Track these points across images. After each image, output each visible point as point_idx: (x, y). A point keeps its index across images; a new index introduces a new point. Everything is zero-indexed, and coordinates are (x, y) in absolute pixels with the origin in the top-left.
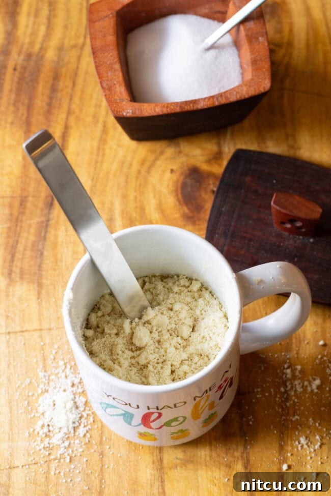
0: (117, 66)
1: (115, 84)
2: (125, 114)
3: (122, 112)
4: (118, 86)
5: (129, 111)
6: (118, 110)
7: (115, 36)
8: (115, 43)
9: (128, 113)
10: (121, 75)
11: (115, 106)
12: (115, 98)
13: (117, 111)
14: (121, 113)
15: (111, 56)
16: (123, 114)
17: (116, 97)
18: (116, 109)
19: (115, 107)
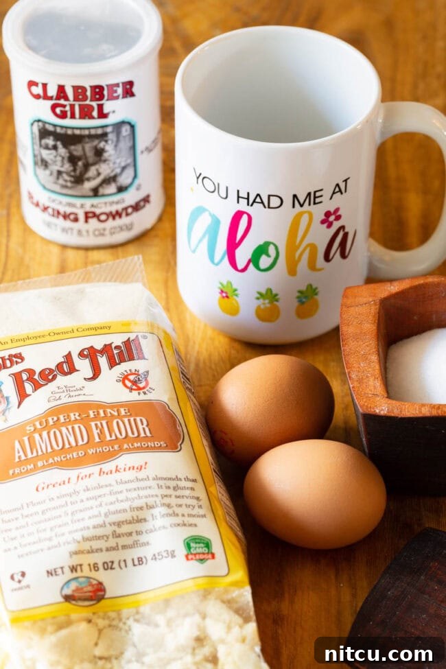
0: (374, 358)
1: (367, 377)
2: (377, 411)
3: (374, 408)
4: (372, 379)
5: (384, 408)
6: (369, 406)
7: (376, 324)
8: (375, 332)
9: (382, 410)
10: (377, 367)
11: (364, 400)
12: (366, 392)
13: (367, 406)
14: (372, 410)
15: (367, 346)
16: (375, 411)
17: (368, 391)
18: (366, 404)
19: (365, 402)
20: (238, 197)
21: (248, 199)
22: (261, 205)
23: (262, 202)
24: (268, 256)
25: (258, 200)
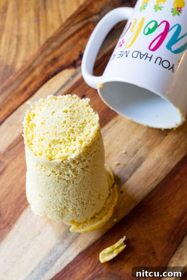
20: (151, 58)
21: (147, 57)
22: (141, 53)
23: (141, 54)
24: (149, 28)
25: (142, 56)
